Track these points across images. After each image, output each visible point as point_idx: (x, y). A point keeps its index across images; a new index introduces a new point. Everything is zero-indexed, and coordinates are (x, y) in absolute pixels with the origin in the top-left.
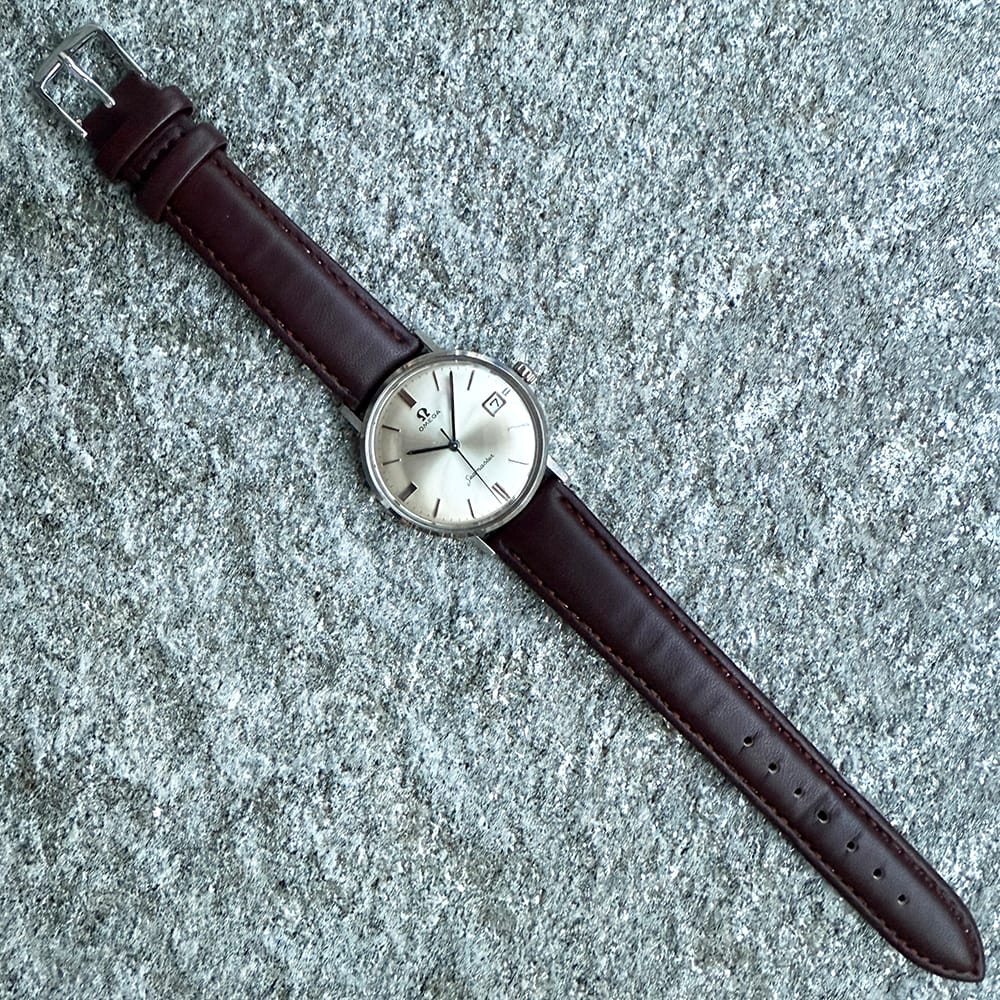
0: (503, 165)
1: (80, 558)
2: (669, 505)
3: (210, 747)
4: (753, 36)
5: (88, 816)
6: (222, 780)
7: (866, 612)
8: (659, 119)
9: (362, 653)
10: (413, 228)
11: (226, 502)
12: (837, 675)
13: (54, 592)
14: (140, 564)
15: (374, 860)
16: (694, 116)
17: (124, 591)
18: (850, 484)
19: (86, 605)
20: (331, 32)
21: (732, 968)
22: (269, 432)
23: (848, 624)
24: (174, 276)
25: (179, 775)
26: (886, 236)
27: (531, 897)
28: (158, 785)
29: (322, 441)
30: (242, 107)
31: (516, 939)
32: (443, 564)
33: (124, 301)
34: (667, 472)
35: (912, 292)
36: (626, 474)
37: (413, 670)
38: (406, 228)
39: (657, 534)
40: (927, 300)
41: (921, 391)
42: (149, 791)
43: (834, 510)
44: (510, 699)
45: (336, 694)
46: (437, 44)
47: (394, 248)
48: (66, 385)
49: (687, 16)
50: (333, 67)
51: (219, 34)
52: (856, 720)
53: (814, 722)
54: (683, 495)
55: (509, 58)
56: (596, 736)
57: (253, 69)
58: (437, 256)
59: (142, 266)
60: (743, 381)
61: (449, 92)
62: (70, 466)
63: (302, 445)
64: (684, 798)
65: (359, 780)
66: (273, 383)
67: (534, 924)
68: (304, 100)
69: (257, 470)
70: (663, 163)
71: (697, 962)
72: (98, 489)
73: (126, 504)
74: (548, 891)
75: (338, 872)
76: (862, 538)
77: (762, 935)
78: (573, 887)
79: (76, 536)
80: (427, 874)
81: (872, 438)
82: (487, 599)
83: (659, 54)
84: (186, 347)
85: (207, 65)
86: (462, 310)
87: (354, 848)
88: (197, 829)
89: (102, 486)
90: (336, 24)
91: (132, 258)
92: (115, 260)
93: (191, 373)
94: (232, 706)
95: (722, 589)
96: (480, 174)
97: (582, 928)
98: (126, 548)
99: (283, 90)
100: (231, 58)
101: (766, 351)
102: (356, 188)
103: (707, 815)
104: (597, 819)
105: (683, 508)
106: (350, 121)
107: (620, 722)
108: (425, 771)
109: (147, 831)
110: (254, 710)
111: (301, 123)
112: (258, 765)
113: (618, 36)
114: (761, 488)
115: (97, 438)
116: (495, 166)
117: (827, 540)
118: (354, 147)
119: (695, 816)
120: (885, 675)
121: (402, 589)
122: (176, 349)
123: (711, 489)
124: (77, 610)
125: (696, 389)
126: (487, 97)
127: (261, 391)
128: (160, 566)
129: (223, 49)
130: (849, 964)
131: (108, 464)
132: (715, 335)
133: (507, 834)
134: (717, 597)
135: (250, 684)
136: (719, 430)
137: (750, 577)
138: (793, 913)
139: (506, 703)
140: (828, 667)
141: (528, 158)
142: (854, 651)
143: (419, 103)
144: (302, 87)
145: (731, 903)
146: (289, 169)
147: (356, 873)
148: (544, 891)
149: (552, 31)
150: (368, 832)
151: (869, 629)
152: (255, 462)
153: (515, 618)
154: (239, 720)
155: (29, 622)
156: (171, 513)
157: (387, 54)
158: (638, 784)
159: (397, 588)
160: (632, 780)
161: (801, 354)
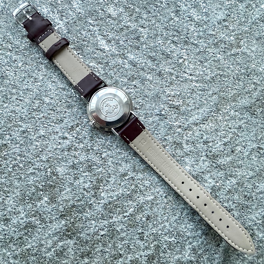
0: (49, 112)
1: (156, 210)
2: (129, 65)
3: (200, 173)
4: (12, 54)
5: (220, 202)
6: (208, 169)
7: (151, 15)
8: (34, 75)
9: (173, 137)
10: (66, 133)
11: (138, 174)
12: (167, 21)
13: (165, 215)
14: (156, 194)
15: (224, 129)
16: (33, 66)
17: (163, 198)
18: (120, 21)
19: (168, 207)
20: (18, 158)
21: (241, 40)
22: (120, 165)
23: (154, 19)
24: (83, 192)
25: (208, 180)
26: (59, 18)
27: (229, 90)
28: (211, 185)
29: (121, 151)
30: (39, 179)
31: (240, 93)
32: (149, 119)
33: (90, 204)
34: (121, 66)
35: (72, 11)
36: (123, 76)
37: (176, 124)
38: (66, 135)
39: (137, 67)
40: (74, 7)
41: (96, 6)
42: (213, 187)
43: (127, 25)
44: (181, 99)
45: (184, 142)
46: (20, 131)
47: (72, 137)
48: (113, 217)
49: (8, 70)
50: (27, 156)
51: (21, 186)
52: (178, 15)
53: (179, 25)
54: (126, 62)
55: (22, 113)
56: (188, 78)
57: (29, 177)
58: (73, 127)
59: (81, 201)
60: (97, 49)
61: (32, 127)
62: (133, 214)
63: (123, 156)
64: (201, 55)
65: (205, 135)
66: (108, 165)
67: (236, 89)
68: (36, 163)
69: (130, 167)
70: (45, 73)
71: (240, 48)
72: (138, 207)
73: (141, 199)
74: (227, 86)
75: (228, 138)
76: (133, 18)
77: (232, 33)
78: (225, 80)
79: (151, 211)
80: (226, 116)
81: (108, 17)
82: (157, 107)
83: (18, 76)
84: (101, 188)
85: (29, 188)
86: (85, 119)
87: (222, 135)
88: (221, 174)
89: (138, 206)
90: (16, 157)
91: (79, 203)
92: (80, 208)
93: (107, 186)
94: (189, 168)
95: (149, 50)
96: (51, 118)
97: (235, 77)
98: (152, 198)
99: (34, 169)
100: (27, 182)
101: (90, 45)
102: (57, 148)
103: (204, 49)
104: (208, 75)
105: (130, 61)
106: (40, 151)
107: (184, 72)
108: (200, 119)
109: (223, 186)
110: (190, 163)
111: (42, 163)
112: (203, 160)
113: (15, 87)
114: (123, 43)
115: (125, 208)
116: (49, 114)
117: (134, 26)
118: (47, 150)
119: (205, 52)
120: (166, 9)
121: (156, 128)
122: (101, 190)
123: (124, 55)
124: (169, 209)
125: (100, 60)
126: (32, 118)
127: (110, 168)
128: (156, 189)
129: (25, 185)
130: (237, 12)
131: (132, 205)
132: (87, 57)
133: (214, 97)
134: (151, 51)
135: (184, 164)
136: (110, 54)
137: (145, 44)
138: (226, 26)
139: (182, 100)
140: (165, 23)
141: (46, 106)
142: (161, 17)
143: (35, 134)
144: (33, 164)
145: (225, 41)
146: (54, 165)
147: (227, 134)
148: (227, 87)
149: (14, 103)
150: (217, 131)
151: (155, 14)
152: (128, 168)
153: (161, 100)
154: (192, 166)
155: (173, 221)
156: (143, 187)
157: (23, 143)
158: (199, 66)
159: (156, 130)
160: (198, 68)
161: (89, 36)
